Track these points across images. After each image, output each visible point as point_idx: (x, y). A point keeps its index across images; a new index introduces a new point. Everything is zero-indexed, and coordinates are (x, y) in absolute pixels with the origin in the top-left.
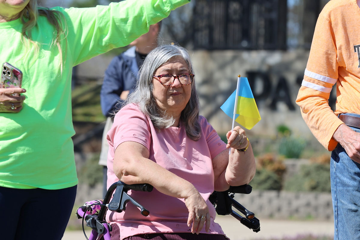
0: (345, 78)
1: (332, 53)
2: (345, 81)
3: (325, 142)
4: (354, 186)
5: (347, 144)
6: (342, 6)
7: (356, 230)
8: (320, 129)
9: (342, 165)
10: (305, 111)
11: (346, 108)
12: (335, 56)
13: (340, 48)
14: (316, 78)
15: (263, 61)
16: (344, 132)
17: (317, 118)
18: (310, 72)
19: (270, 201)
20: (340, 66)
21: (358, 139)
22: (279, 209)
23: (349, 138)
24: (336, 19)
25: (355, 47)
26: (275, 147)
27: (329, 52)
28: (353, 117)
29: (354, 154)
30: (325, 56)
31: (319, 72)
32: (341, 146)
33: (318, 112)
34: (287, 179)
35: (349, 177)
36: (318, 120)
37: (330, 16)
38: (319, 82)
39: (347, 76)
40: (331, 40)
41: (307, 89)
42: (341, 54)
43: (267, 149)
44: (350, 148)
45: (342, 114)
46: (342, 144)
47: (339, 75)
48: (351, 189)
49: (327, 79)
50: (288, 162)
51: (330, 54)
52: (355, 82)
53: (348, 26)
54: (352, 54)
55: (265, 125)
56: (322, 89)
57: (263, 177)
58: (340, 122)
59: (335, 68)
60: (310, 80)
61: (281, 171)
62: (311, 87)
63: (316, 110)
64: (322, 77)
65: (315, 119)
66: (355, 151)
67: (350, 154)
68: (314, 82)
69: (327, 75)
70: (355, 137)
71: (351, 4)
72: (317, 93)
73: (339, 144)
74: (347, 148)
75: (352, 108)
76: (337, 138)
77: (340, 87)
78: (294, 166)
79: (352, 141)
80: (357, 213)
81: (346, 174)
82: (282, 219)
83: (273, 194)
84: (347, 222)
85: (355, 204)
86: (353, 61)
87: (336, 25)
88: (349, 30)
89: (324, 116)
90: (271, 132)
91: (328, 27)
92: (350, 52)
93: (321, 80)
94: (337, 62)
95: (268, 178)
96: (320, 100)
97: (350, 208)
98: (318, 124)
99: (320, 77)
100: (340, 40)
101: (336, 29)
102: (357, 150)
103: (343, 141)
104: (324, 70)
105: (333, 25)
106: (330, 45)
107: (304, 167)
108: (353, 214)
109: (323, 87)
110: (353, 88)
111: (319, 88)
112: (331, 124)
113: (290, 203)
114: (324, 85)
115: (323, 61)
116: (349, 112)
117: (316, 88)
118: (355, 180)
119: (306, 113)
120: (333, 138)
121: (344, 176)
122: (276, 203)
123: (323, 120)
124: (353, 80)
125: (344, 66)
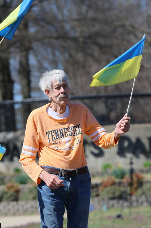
0: (43, 148)
1: (35, 136)
2: (42, 150)
3: (35, 180)
4: (49, 202)
5: (46, 180)
6: (39, 113)
7: (51, 224)
8: (32, 173)
9: (43, 192)
10: (24, 165)
11: (43, 163)
12: (37, 138)
13: (39, 134)
14: (29, 149)
15: (5, 137)
16: (44, 174)
17: (30, 169)
18: (25, 146)
19: (13, 207)
20: (40, 142)
21: (51, 177)
22: (18, 210)
23: (47, 177)
24: (36, 119)
25: (46, 133)
26: (14, 180)
27: (34, 136)
28: (48, 168)
29: (50, 185)
30: (32, 138)
31: (30, 146)
32: (43, 181)
33: (30, 165)
34: (21, 195)
35: (46, 198)
36: (31, 169)
37: (33, 118)
38: (30, 151)
39: (44, 147)
40: (35, 130)
41: (24, 155)
42: (40, 136)
43: (10, 181)
44: (48, 182)
45: (42, 166)
46: (44, 180)
47: (40, 147)
48: (48, 204)
49: (34, 149)
50: (21, 187)
51: (35, 137)
52: (47, 150)
53: (43, 122)
54: (45, 136)
55: (8, 168)
56: (32, 154)
57: (9, 195)
58: (42, 169)
59: (37, 143)
60: (26, 150)
61: (18, 191)
62: (26, 153)
63: (30, 164)
64: (32, 148)
65: (29, 169)
66: (50, 183)
67: (48, 185)
68: (27, 151)
69: (34, 147)
70: (50, 176)
71: (43, 112)
72: (30, 156)
73: (42, 181)
74: (46, 183)
75: (47, 163)
76: (41, 177)
77: (40, 153)
78: (23, 188)
79: (49, 179)
80: (51, 216)
81: (45, 196)
82: (20, 215)
83: (14, 203)
84: (47, 220)
85: (50, 211)
86: (46, 139)
87: (37, 122)
88: (43, 124)
89: (34, 167)
90: (12, 172)
91: (32, 124)
92: (44, 135)
93: (31, 149)
94: (38, 141)
95: (12, 195)
96: (31, 159)
97: (48, 213)
98: (31, 171)
99: (31, 148)
100: (39, 130)
101: (37, 124)
102: (51, 183)
103: (44, 179)
104: (32, 145)
105: (35, 122)
106: (35, 132)
107: (29, 188)
108: (49, 216)
109: (32, 153)
110: (46, 153)
111: (30, 153)
112: (38, 171)
113: (23, 207)
114: (33, 152)
115: (31, 140)
116: (45, 165)
117: (29, 154)
118: (50, 199)
119: (25, 166)
120: (39, 178)
121: (44, 197)
122: (16, 207)
123: (33, 169)
124: (46, 149)
125: (42, 142)
